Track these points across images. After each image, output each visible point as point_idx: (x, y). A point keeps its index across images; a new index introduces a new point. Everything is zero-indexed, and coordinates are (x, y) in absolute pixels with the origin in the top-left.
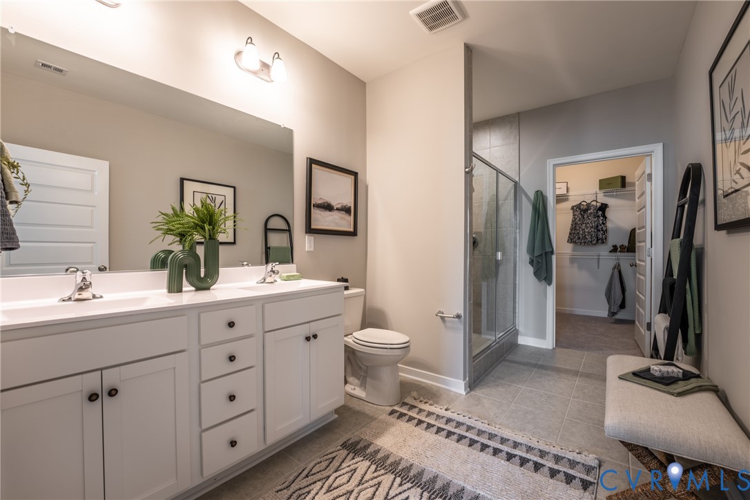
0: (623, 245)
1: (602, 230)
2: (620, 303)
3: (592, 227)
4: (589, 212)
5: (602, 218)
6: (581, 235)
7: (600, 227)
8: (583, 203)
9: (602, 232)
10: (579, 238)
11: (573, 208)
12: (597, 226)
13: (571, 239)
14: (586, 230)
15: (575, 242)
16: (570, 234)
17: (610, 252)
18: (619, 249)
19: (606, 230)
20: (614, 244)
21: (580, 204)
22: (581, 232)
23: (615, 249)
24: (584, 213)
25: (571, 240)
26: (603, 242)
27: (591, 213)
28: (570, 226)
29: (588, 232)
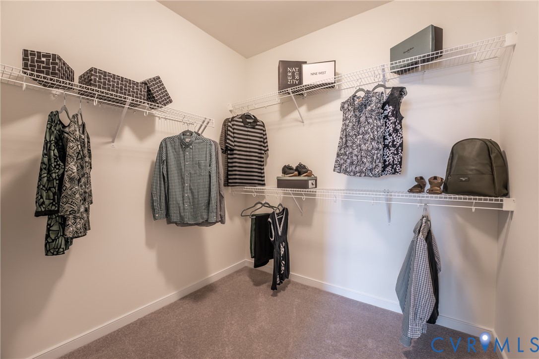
0: (435, 178)
1: (394, 146)
2: (427, 318)
3: (373, 139)
4: (369, 108)
5: (393, 119)
6: (355, 158)
7: (390, 139)
8: (358, 94)
9: (393, 149)
10: (352, 163)
11: (343, 107)
12: (385, 139)
13: (340, 166)
14: (364, 147)
15: (346, 172)
16: (338, 155)
17: (411, 191)
18: (428, 186)
19: (401, 145)
20: (418, 176)
21: (354, 96)
22: (355, 152)
23: (419, 186)
24: (361, 111)
25: (340, 168)
26: (395, 172)
27: (372, 111)
28: (338, 140)
29: (367, 150)
